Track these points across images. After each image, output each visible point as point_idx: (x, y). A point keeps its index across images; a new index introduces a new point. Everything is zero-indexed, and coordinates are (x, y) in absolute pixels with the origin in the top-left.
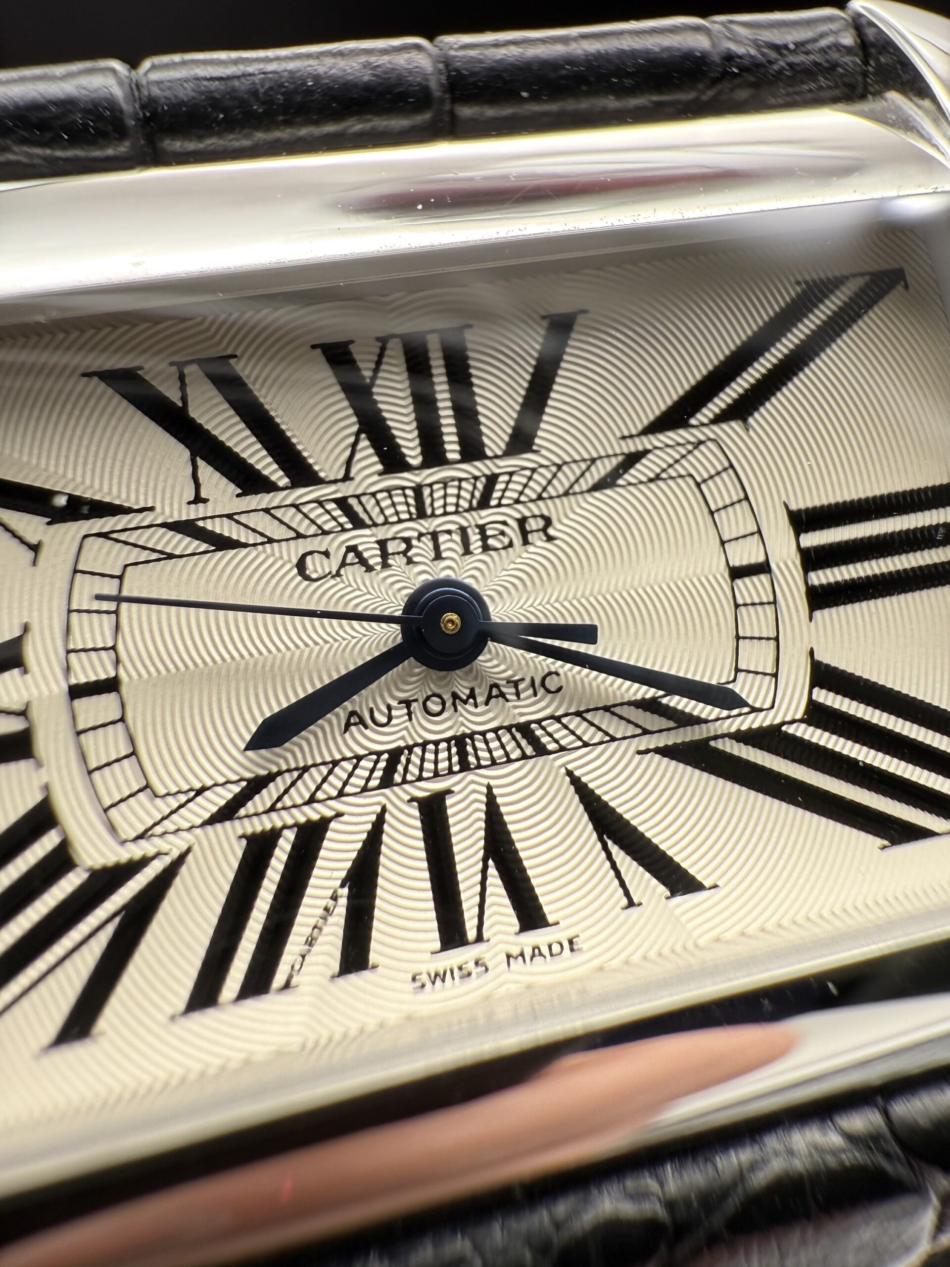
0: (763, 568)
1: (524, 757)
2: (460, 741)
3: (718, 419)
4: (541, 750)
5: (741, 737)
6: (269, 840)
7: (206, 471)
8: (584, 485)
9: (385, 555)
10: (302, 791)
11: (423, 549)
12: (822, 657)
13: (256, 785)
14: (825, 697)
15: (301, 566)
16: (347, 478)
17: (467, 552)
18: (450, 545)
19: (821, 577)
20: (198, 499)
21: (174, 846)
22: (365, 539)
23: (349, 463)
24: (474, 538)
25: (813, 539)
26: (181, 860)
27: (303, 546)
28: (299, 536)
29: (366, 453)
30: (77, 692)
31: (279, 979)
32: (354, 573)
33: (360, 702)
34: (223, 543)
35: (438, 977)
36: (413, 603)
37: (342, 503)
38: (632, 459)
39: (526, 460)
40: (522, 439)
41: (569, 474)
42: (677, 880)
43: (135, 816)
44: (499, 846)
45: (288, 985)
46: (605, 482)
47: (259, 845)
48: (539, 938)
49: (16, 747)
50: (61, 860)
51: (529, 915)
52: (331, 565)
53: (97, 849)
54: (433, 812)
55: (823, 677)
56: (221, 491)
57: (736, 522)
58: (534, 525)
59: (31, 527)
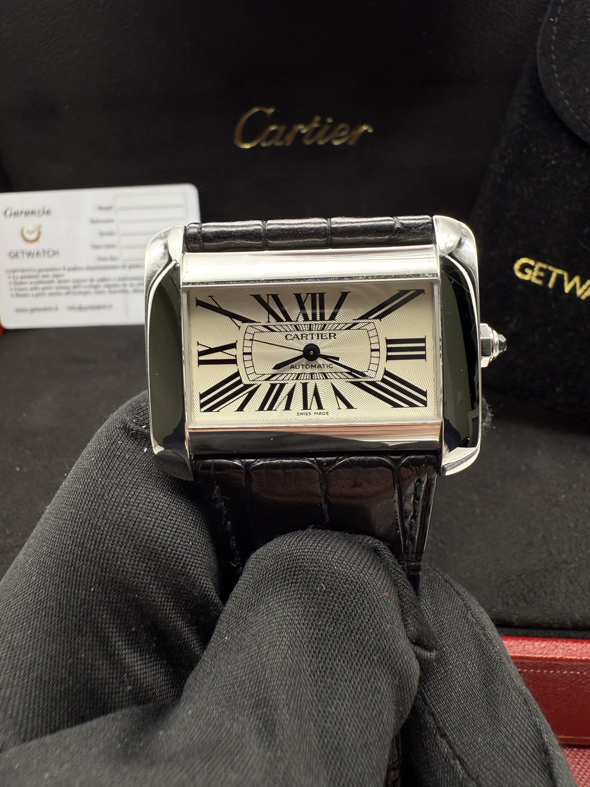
0: (378, 350)
1: (323, 379)
2: (312, 374)
3: (374, 318)
4: (327, 378)
5: (367, 382)
6: (276, 384)
7: (271, 316)
8: (344, 328)
9: (302, 337)
10: (282, 378)
11: (309, 337)
12: (387, 370)
13: (274, 375)
14: (386, 377)
15: (286, 337)
16: (297, 321)
17: (318, 338)
18: (315, 337)
19: (390, 354)
20: (269, 322)
21: (259, 383)
22: (299, 333)
23: (298, 318)
24: (320, 335)
25: (390, 346)
26: (259, 386)
27: (286, 333)
28: (286, 331)
29: (301, 318)
30: (244, 354)
31: (274, 409)
32: (296, 339)
33: (293, 364)
34: (272, 331)
35: (302, 414)
36: (306, 347)
37: (295, 326)
38: (354, 324)
39: (333, 322)
40: (333, 317)
41: (341, 326)
42: (349, 406)
43: (252, 377)
44: (316, 394)
45: (275, 410)
46: (349, 328)
47: (273, 386)
48: (321, 411)
49: (234, 362)
50: (240, 382)
51: (320, 407)
52: (292, 338)
53: (245, 381)
54: (305, 386)
55: (386, 373)
56: (273, 321)
57: (374, 340)
58: (332, 335)
59: (239, 323)
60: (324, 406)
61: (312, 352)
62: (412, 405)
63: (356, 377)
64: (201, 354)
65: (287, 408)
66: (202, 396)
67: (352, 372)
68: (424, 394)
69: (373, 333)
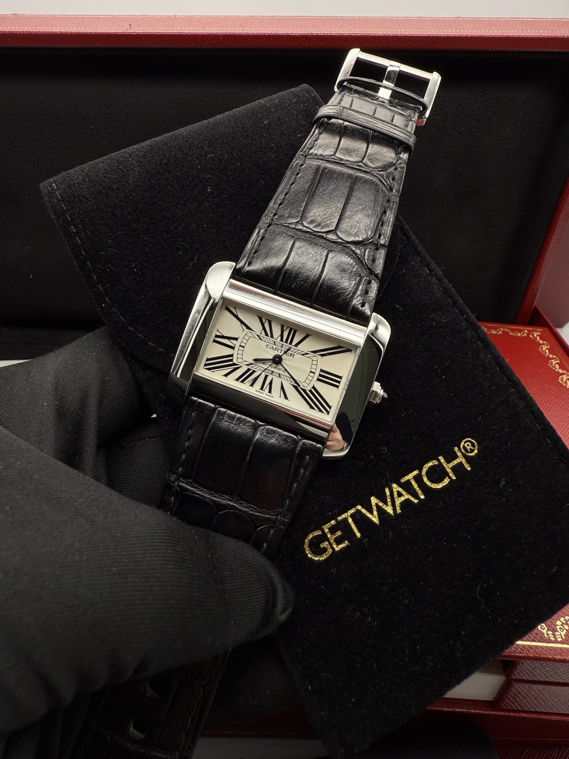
0: (314, 373)
1: (278, 377)
2: (273, 372)
3: (319, 355)
4: (280, 377)
5: (301, 388)
6: (250, 370)
7: (263, 331)
8: (300, 353)
9: (276, 349)
10: (255, 367)
11: (280, 351)
12: (315, 386)
13: (251, 364)
14: (312, 390)
15: (267, 346)
16: (276, 339)
17: (284, 354)
18: (283, 352)
19: (320, 378)
20: (261, 334)
21: (242, 365)
22: (275, 347)
24: (286, 352)
25: (322, 373)
26: (241, 367)
27: (268, 344)
28: (268, 342)
29: (279, 338)
30: (240, 346)
32: (272, 349)
33: (265, 362)
34: (261, 339)
35: (258, 392)
36: (276, 356)
37: (274, 342)
38: (307, 354)
39: (296, 348)
40: (297, 345)
41: (299, 352)
42: (286, 398)
43: (239, 360)
44: (271, 383)
45: (245, 383)
46: (303, 355)
48: (270, 394)
49: (233, 348)
50: (232, 360)
51: (270, 391)
52: (270, 347)
53: (235, 361)
54: (266, 377)
55: (314, 388)
56: (263, 334)
57: (314, 367)
58: (293, 355)
59: (244, 328)
60: (272, 392)
61: (277, 360)
62: (320, 411)
64: (217, 336)
66: (208, 360)
68: (330, 407)
69: (315, 363)
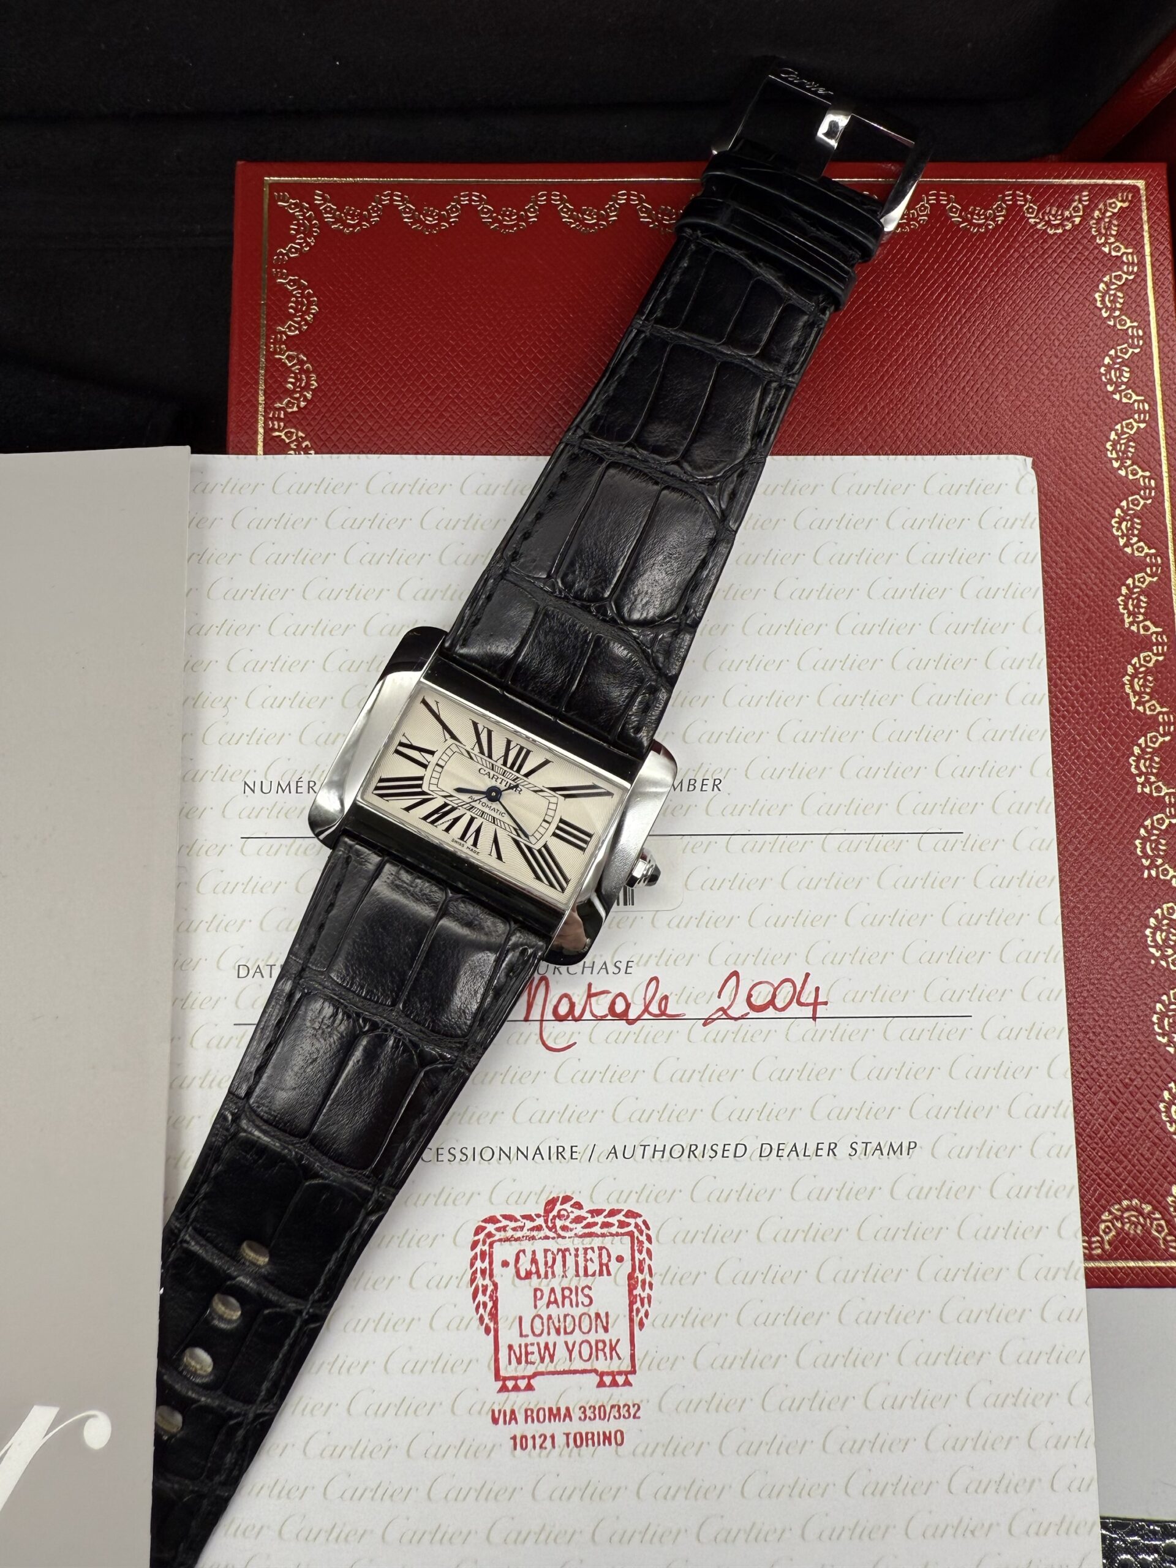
0: (549, 823)
1: (491, 822)
2: (484, 812)
3: (560, 795)
4: (494, 822)
5: (525, 845)
6: (448, 805)
7: (476, 746)
8: (531, 789)
9: (493, 777)
10: (457, 802)
11: (499, 781)
12: (548, 844)
13: (451, 796)
14: (543, 849)
15: (480, 770)
16: (496, 762)
17: (505, 786)
18: (504, 783)
19: (557, 831)
20: (473, 750)
21: (435, 796)
22: (492, 773)
23: (498, 760)
25: (561, 825)
26: (434, 798)
27: (482, 767)
28: (483, 765)
29: (501, 761)
30: (437, 764)
31: (435, 824)
32: (487, 776)
33: (473, 795)
34: (471, 758)
35: (456, 842)
36: (492, 787)
37: (493, 765)
38: (542, 791)
39: (525, 779)
40: (527, 775)
41: (530, 786)
42: (499, 857)
43: (433, 788)
44: (478, 831)
45: (436, 826)
46: (535, 791)
47: (446, 805)
48: (474, 849)
49: (425, 766)
50: (420, 786)
51: (475, 844)
52: (484, 773)
53: (425, 788)
54: (472, 820)
55: (545, 846)
56: (477, 749)
57: (551, 813)
58: (519, 789)
59: (448, 736)
60: (478, 846)
61: (494, 794)
62: (552, 885)
63: (519, 835)
64: (401, 744)
65: (447, 830)
66: (381, 780)
67: (519, 829)
68: (567, 881)
69: (552, 806)
